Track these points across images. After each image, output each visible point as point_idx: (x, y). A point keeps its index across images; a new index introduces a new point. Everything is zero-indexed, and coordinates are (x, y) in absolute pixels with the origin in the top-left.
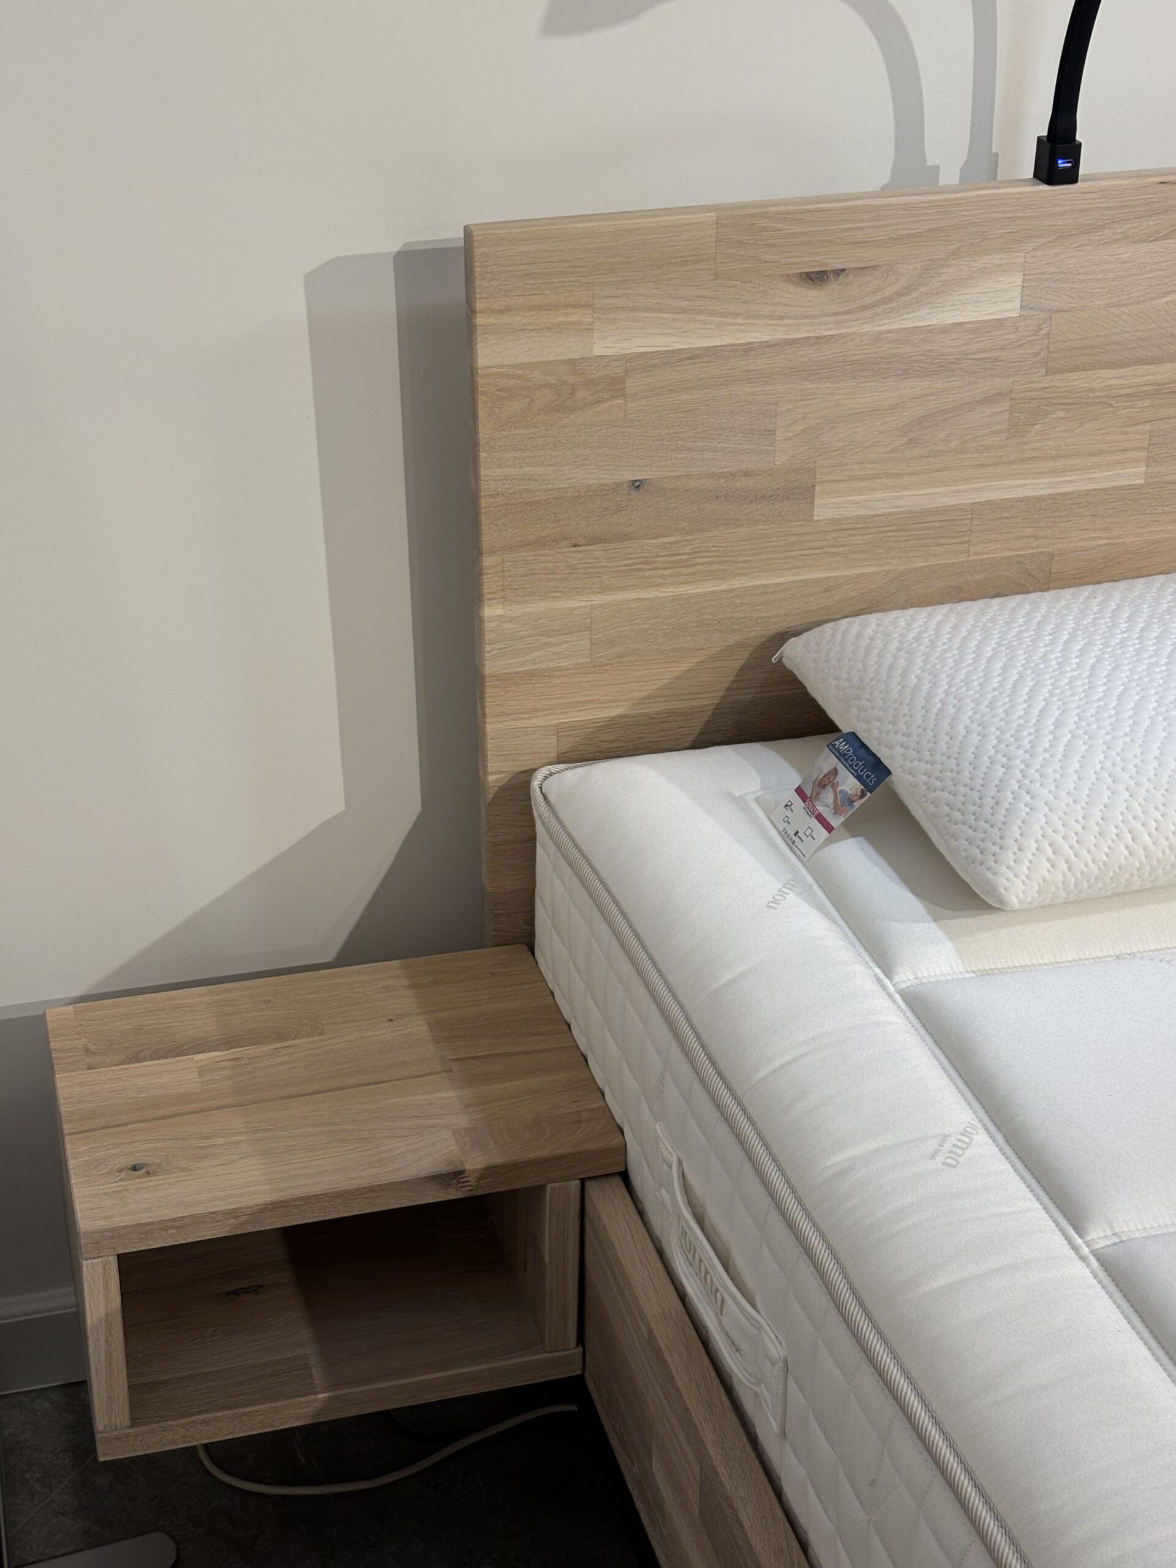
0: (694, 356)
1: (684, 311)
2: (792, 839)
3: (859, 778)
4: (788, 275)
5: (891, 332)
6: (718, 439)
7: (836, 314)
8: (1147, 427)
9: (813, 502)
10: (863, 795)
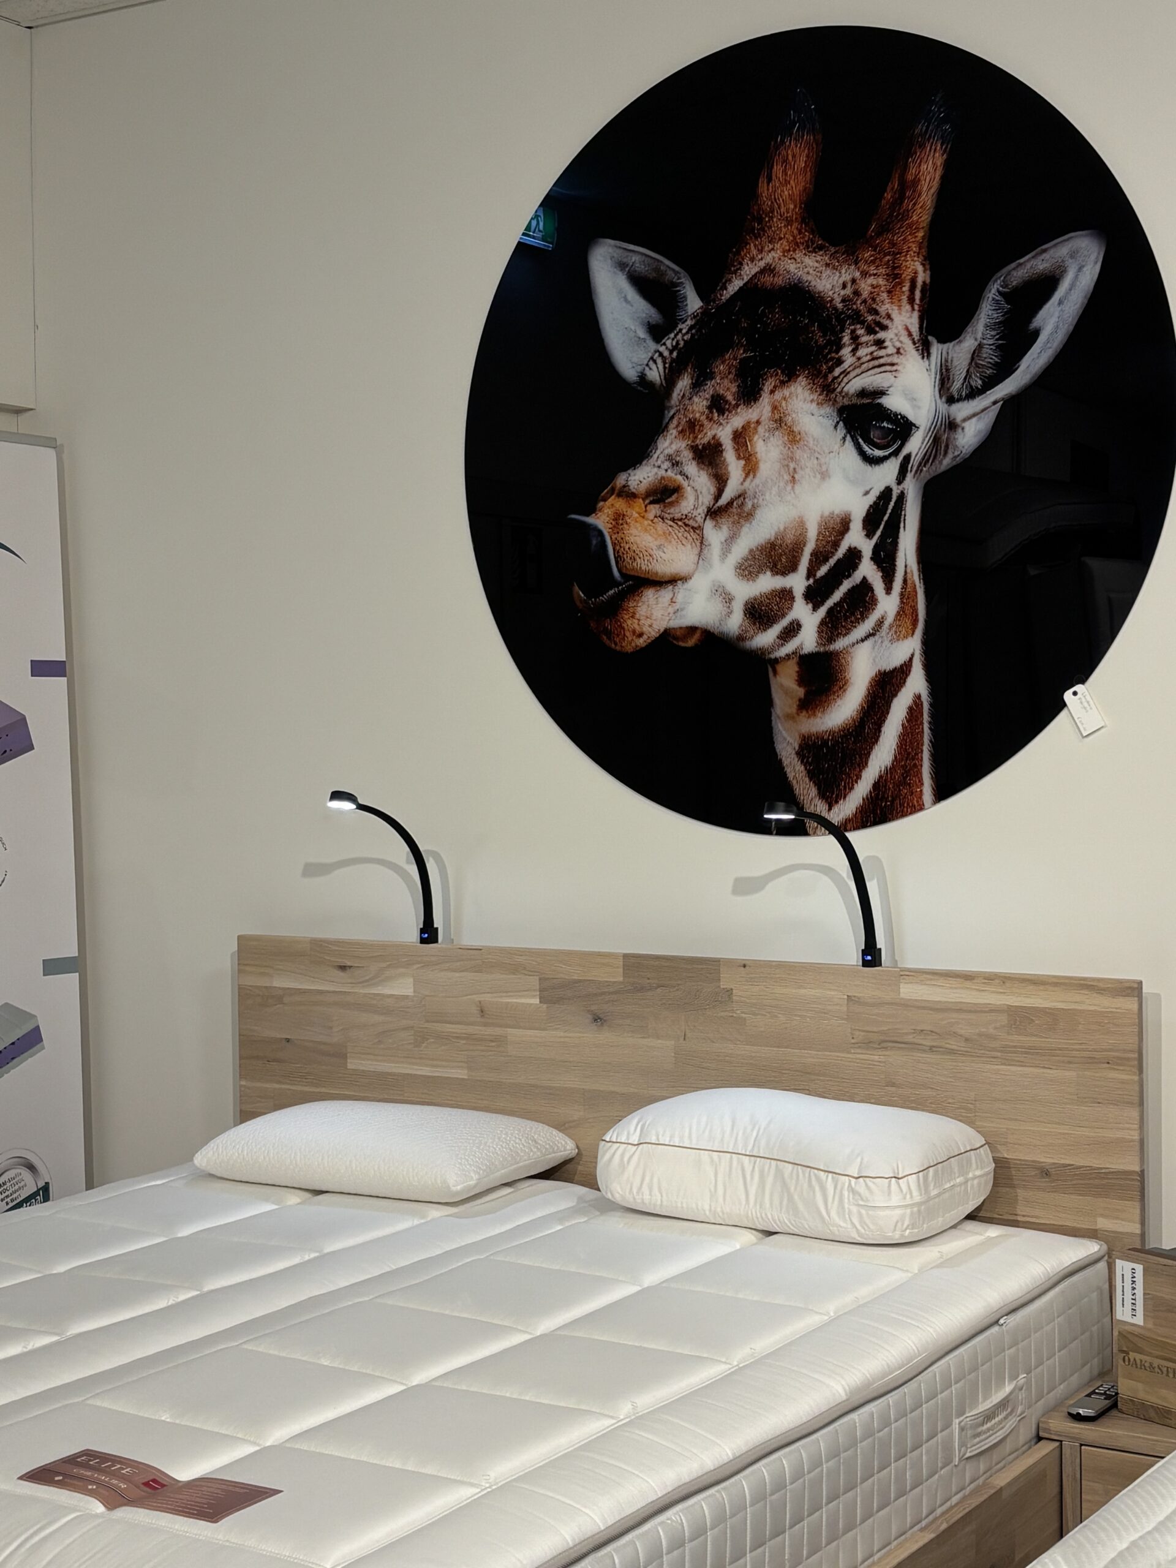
0: (304, 992)
1: (300, 974)
4: (333, 966)
5: (369, 994)
6: (314, 1027)
7: (350, 984)
8: (466, 1053)
9: (347, 1060)
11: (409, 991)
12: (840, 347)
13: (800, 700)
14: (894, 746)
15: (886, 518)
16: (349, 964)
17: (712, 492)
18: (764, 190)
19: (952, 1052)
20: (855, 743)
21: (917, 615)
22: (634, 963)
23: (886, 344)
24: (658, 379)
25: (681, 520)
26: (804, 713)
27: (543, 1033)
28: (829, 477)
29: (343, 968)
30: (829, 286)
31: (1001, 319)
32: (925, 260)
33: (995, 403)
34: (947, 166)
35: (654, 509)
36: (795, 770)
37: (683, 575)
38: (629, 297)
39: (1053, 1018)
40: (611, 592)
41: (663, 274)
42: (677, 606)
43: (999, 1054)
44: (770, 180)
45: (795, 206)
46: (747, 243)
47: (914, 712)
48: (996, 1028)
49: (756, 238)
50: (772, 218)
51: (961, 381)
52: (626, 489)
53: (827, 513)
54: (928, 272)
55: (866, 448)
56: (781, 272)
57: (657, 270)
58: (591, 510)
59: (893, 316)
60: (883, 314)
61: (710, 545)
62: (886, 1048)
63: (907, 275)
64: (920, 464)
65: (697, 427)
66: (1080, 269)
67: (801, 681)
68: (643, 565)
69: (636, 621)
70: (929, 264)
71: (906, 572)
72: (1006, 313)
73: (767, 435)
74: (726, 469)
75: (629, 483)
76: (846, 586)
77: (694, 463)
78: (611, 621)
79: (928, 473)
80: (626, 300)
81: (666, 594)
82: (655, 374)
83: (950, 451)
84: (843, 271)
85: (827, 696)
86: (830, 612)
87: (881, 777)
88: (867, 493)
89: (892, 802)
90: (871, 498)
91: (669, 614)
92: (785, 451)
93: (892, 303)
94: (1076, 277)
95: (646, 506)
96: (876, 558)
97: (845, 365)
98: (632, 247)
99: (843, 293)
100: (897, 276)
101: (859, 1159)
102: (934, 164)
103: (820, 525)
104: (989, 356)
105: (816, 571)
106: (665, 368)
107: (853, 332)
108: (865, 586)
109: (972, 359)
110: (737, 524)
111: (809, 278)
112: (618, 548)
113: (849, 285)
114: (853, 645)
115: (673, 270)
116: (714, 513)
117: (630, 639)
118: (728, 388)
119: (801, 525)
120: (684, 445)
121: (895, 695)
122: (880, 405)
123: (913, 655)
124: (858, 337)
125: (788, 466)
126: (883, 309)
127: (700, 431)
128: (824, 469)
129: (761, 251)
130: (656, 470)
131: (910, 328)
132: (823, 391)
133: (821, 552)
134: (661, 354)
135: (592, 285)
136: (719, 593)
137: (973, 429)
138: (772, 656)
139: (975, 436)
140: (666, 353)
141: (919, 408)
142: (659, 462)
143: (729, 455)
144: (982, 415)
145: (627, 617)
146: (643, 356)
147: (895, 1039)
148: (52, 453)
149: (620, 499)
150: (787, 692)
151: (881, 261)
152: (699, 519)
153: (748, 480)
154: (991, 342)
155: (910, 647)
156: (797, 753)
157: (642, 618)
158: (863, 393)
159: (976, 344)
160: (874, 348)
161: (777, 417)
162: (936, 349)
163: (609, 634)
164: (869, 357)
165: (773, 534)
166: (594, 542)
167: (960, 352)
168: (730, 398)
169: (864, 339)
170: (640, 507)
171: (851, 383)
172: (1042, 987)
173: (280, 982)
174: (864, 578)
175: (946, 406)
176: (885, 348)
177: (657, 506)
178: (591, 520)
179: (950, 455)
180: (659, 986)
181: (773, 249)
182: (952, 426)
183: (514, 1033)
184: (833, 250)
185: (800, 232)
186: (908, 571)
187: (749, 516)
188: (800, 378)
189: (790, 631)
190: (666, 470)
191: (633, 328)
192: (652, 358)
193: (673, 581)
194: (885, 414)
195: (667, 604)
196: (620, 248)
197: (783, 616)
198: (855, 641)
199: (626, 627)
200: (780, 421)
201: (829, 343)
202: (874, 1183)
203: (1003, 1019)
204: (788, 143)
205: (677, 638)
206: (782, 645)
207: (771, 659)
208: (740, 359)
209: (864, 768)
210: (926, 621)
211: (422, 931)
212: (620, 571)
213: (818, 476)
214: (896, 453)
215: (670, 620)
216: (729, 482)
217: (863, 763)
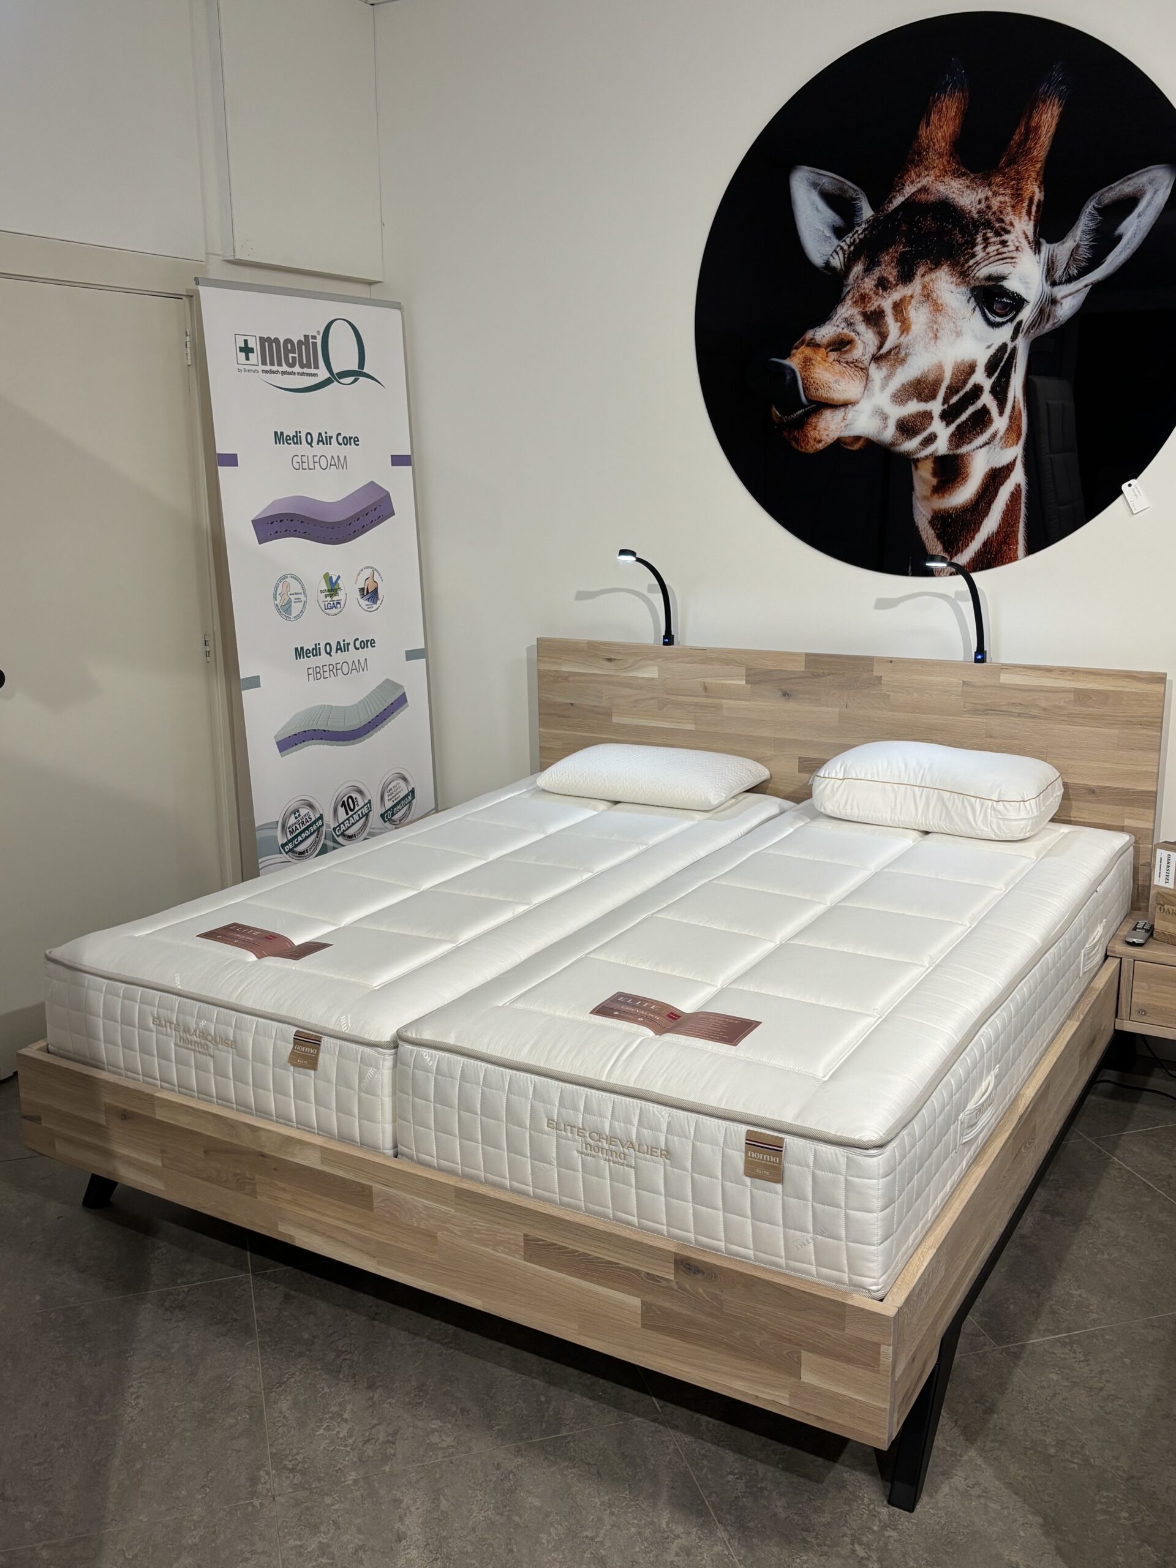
0: (585, 674)
1: (583, 663)
4: (604, 658)
5: (628, 676)
6: (590, 696)
7: (615, 670)
8: (695, 714)
11: (656, 676)
12: (974, 245)
13: (933, 487)
14: (999, 518)
15: (1002, 364)
16: (613, 657)
17: (876, 344)
18: (923, 132)
19: (1034, 717)
20: (971, 516)
21: (1021, 431)
22: (813, 660)
23: (1008, 244)
24: (839, 265)
25: (852, 363)
26: (936, 495)
27: (747, 703)
28: (962, 335)
29: (609, 660)
30: (968, 202)
31: (1094, 227)
32: (1041, 184)
33: (1086, 286)
34: (1062, 117)
35: (833, 356)
36: (928, 534)
37: (852, 400)
38: (820, 208)
39: (1104, 696)
40: (800, 412)
41: (845, 192)
42: (847, 422)
43: (1066, 719)
44: (928, 124)
45: (946, 145)
46: (908, 171)
47: (1015, 496)
48: (1065, 702)
49: (916, 167)
50: (928, 152)
51: (1062, 270)
52: (813, 341)
53: (959, 360)
54: (1043, 193)
55: (990, 316)
56: (933, 192)
57: (841, 189)
58: (787, 355)
59: (1015, 224)
60: (1008, 222)
61: (873, 380)
62: (987, 714)
63: (1027, 195)
64: (1029, 328)
65: (867, 300)
66: (1156, 192)
67: (935, 474)
68: (824, 394)
69: (817, 432)
70: (1045, 187)
71: (1014, 402)
72: (1099, 223)
73: (918, 305)
74: (887, 328)
75: (816, 337)
76: (971, 410)
77: (864, 324)
78: (799, 432)
79: (1034, 333)
80: (817, 209)
81: (839, 414)
82: (837, 262)
83: (1051, 319)
84: (980, 191)
85: (953, 484)
86: (958, 427)
87: (988, 538)
88: (989, 347)
89: (995, 555)
90: (992, 351)
91: (841, 427)
92: (931, 317)
93: (1015, 215)
94: (1152, 197)
95: (827, 353)
96: (994, 391)
97: (978, 258)
98: (823, 172)
99: (978, 207)
100: (1019, 195)
101: (998, 791)
102: (1052, 115)
103: (954, 369)
104: (1084, 253)
105: (949, 399)
106: (844, 258)
107: (985, 234)
108: (985, 411)
109: (1071, 255)
110: (893, 367)
111: (954, 196)
112: (806, 382)
113: (983, 202)
114: (974, 450)
115: (853, 189)
116: (877, 359)
117: (812, 444)
118: (890, 272)
119: (940, 368)
120: (856, 312)
121: (1002, 484)
122: (1002, 287)
123: (1016, 458)
124: (988, 239)
125: (932, 327)
126: (1007, 219)
127: (869, 302)
128: (959, 329)
129: (919, 176)
130: (835, 328)
131: (1026, 232)
132: (960, 276)
133: (954, 387)
134: (842, 248)
135: (792, 199)
136: (878, 413)
137: (1068, 304)
138: (915, 457)
139: (1070, 309)
140: (846, 247)
141: (1030, 288)
142: (838, 323)
143: (890, 319)
144: (1076, 294)
145: (810, 429)
146: (828, 249)
147: (993, 708)
148: (398, 312)
149: (809, 348)
150: (924, 481)
151: (1008, 184)
152: (866, 363)
153: (903, 336)
154: (1086, 243)
155: (1016, 452)
156: (930, 522)
157: (821, 430)
158: (989, 278)
159: (1075, 244)
160: (999, 246)
161: (926, 293)
162: (1045, 247)
163: (797, 440)
164: (995, 253)
165: (919, 373)
166: (788, 377)
167: (1063, 250)
168: (891, 279)
169: (993, 240)
170: (823, 354)
171: (981, 271)
172: (1099, 677)
173: (567, 668)
174: (984, 405)
175: (1050, 287)
176: (1008, 246)
177: (835, 353)
178: (787, 362)
179: (1051, 322)
180: (830, 674)
181: (928, 175)
182: (1054, 301)
183: (727, 703)
184: (973, 176)
185: (949, 162)
186: (1016, 400)
187: (903, 361)
188: (944, 267)
189: (929, 440)
190: (843, 329)
191: (822, 229)
192: (835, 251)
193: (845, 405)
194: (1005, 292)
195: (840, 421)
196: (814, 172)
197: (924, 429)
198: (975, 447)
199: (809, 436)
200: (927, 296)
201: (967, 242)
202: (1010, 805)
203: (1071, 696)
204: (943, 98)
205: (846, 444)
206: (923, 449)
207: (914, 459)
208: (901, 253)
209: (977, 532)
210: (1027, 435)
211: (665, 637)
212: (806, 397)
213: (954, 334)
214: (1011, 320)
215: (841, 431)
216: (889, 337)
217: (977, 529)
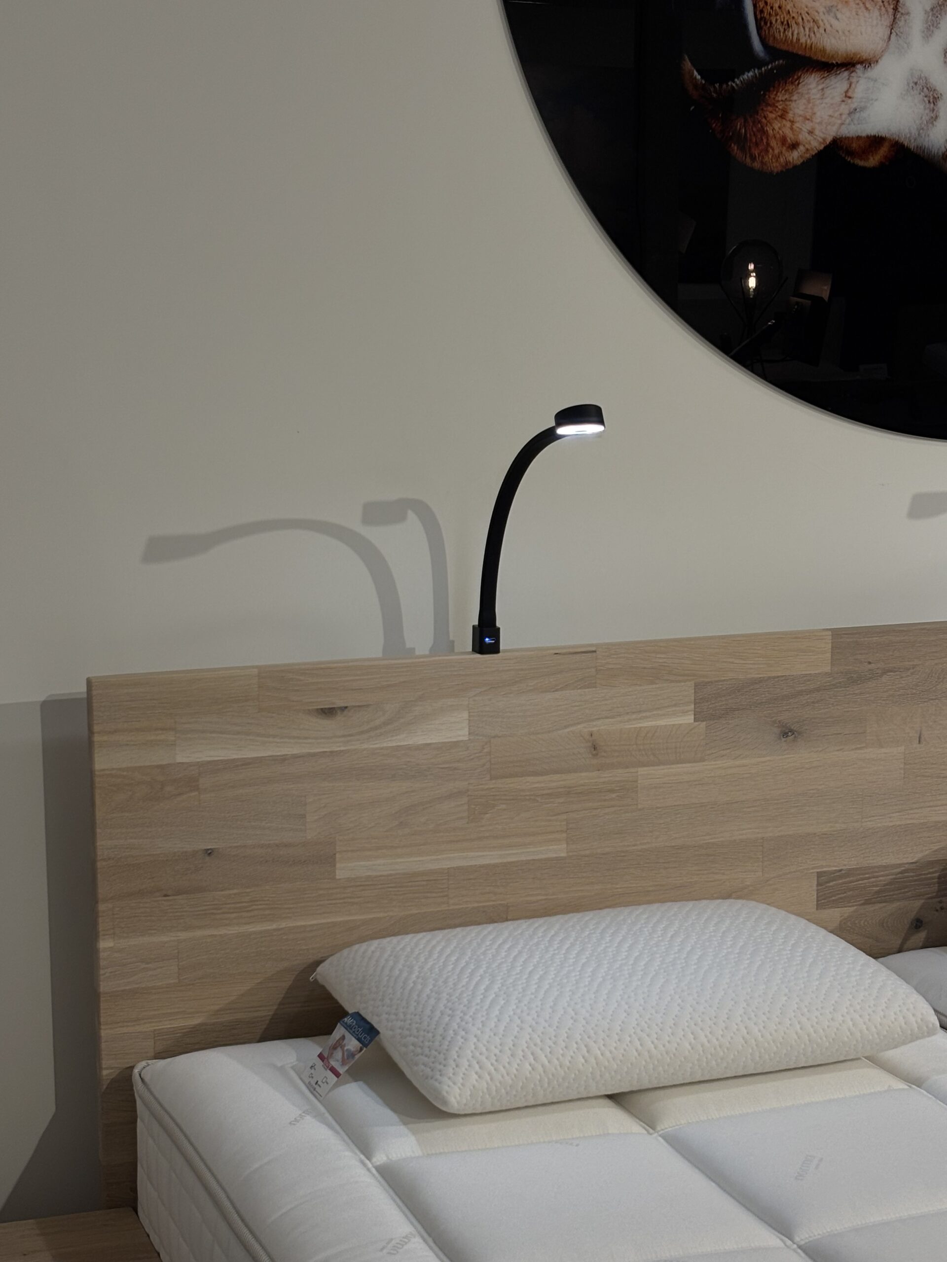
0: (246, 763)
1: (238, 733)
2: (313, 1088)
3: (359, 1040)
4: (309, 710)
5: (382, 748)
6: (265, 820)
7: (344, 736)
8: (564, 817)
9: (335, 866)
10: (361, 1049)
16: (340, 703)
22: (848, 643)
27: (698, 767)
40: (748, 75)
42: (853, 104)
61: (908, 14)
68: (802, 36)
69: (788, 124)
78: (746, 121)
81: (837, 84)
91: (841, 115)
112: (761, 6)
117: (776, 152)
136: (919, 87)
145: (773, 116)
157: (798, 119)
163: (741, 142)
173: (193, 753)
180: (885, 672)
183: (649, 774)
193: (849, 64)
195: (838, 99)
199: (770, 132)
205: (851, 153)
211: (476, 633)
212: (763, 41)
215: (843, 124)
